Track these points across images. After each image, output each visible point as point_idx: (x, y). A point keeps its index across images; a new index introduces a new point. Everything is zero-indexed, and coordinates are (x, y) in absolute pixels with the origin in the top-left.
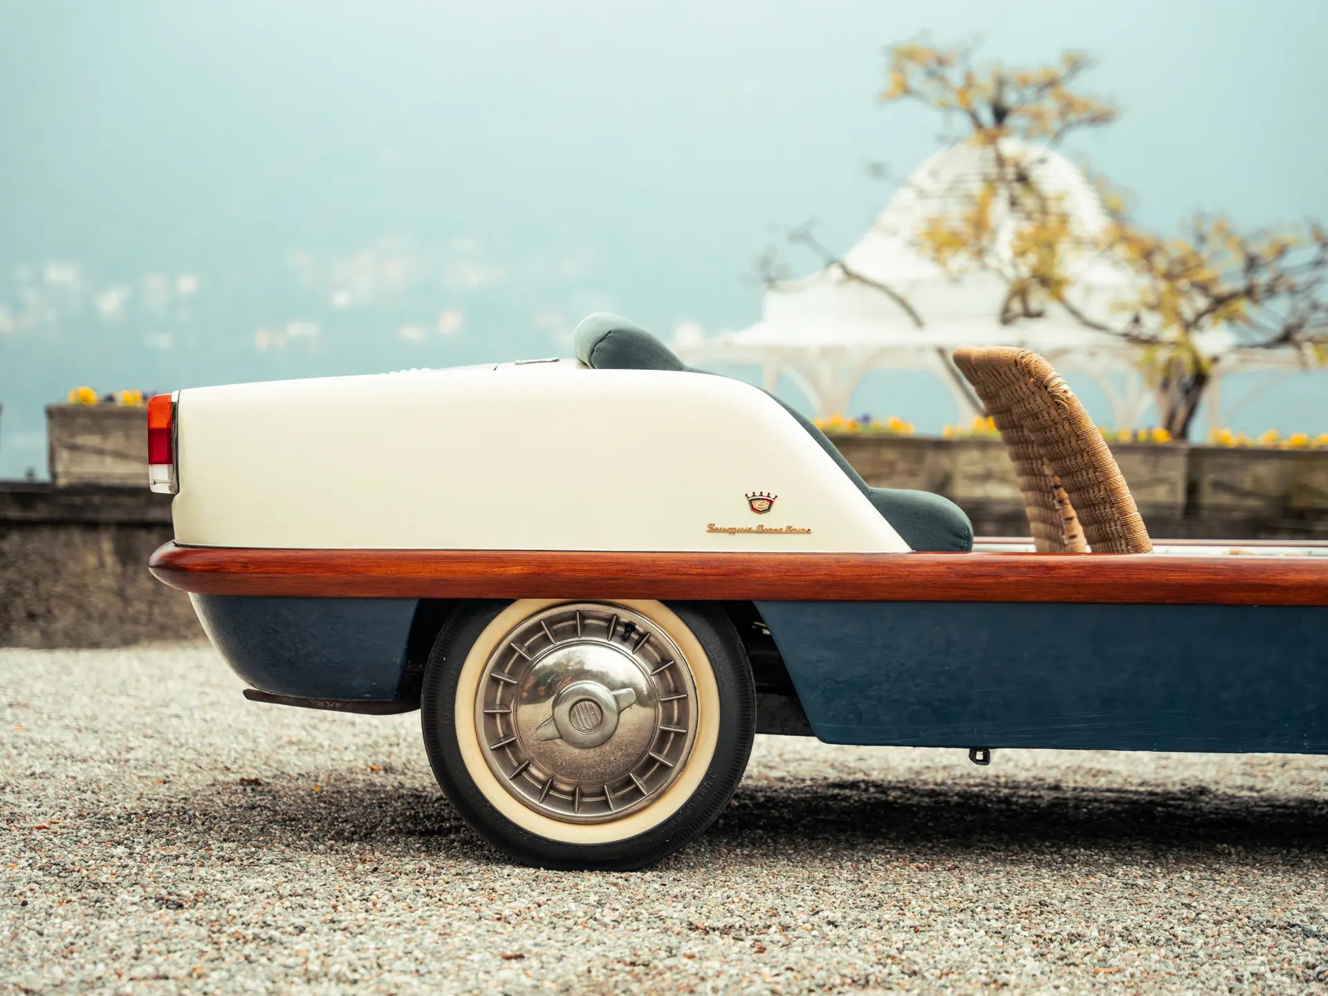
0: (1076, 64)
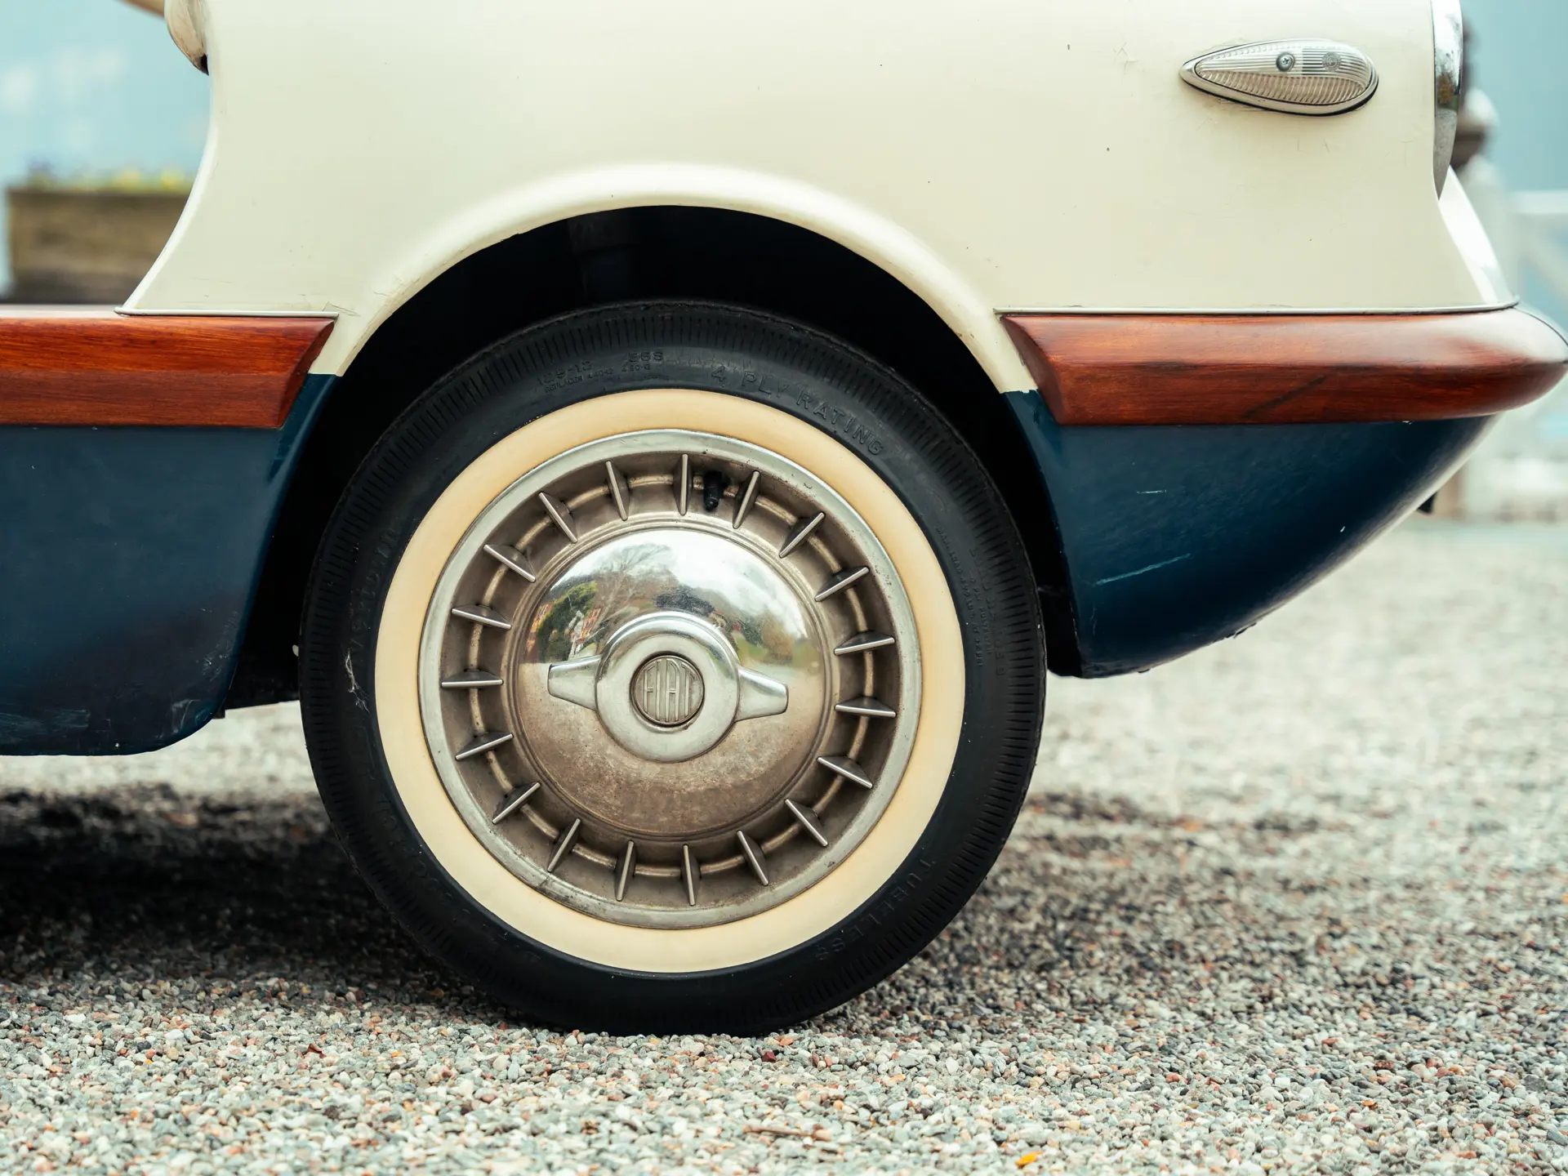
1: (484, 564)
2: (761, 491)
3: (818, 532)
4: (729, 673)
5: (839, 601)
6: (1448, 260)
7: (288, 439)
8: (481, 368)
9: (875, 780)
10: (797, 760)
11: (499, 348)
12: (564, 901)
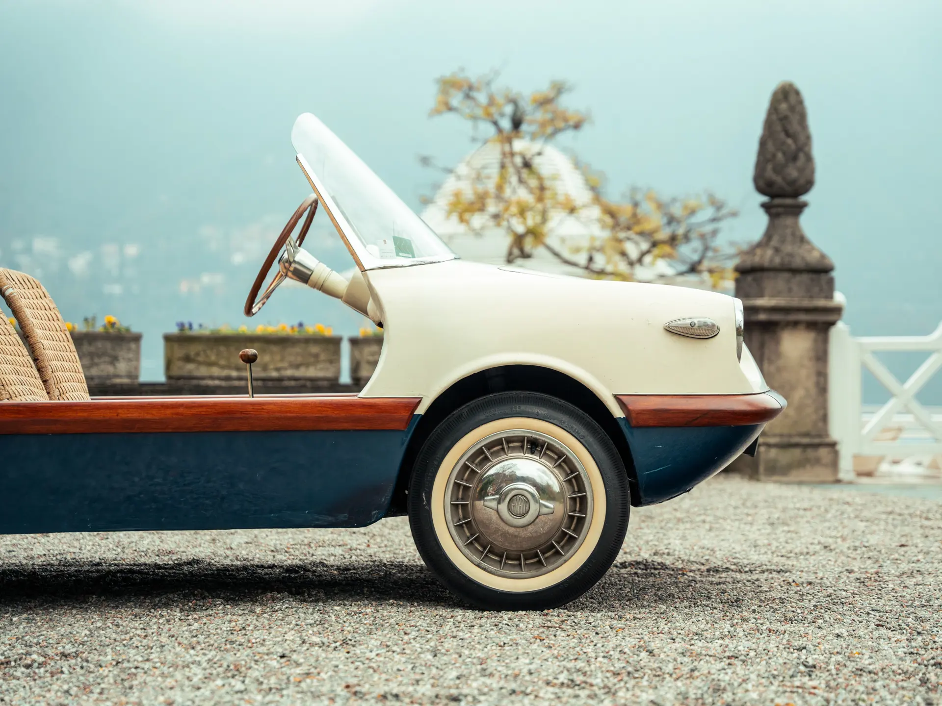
0: (559, 89)
1: (465, 467)
2: (548, 449)
3: (564, 461)
4: (536, 501)
5: (569, 482)
6: (743, 379)
7: (408, 433)
8: (466, 409)
9: (579, 536)
10: (556, 528)
11: (472, 403)
12: (485, 569)
